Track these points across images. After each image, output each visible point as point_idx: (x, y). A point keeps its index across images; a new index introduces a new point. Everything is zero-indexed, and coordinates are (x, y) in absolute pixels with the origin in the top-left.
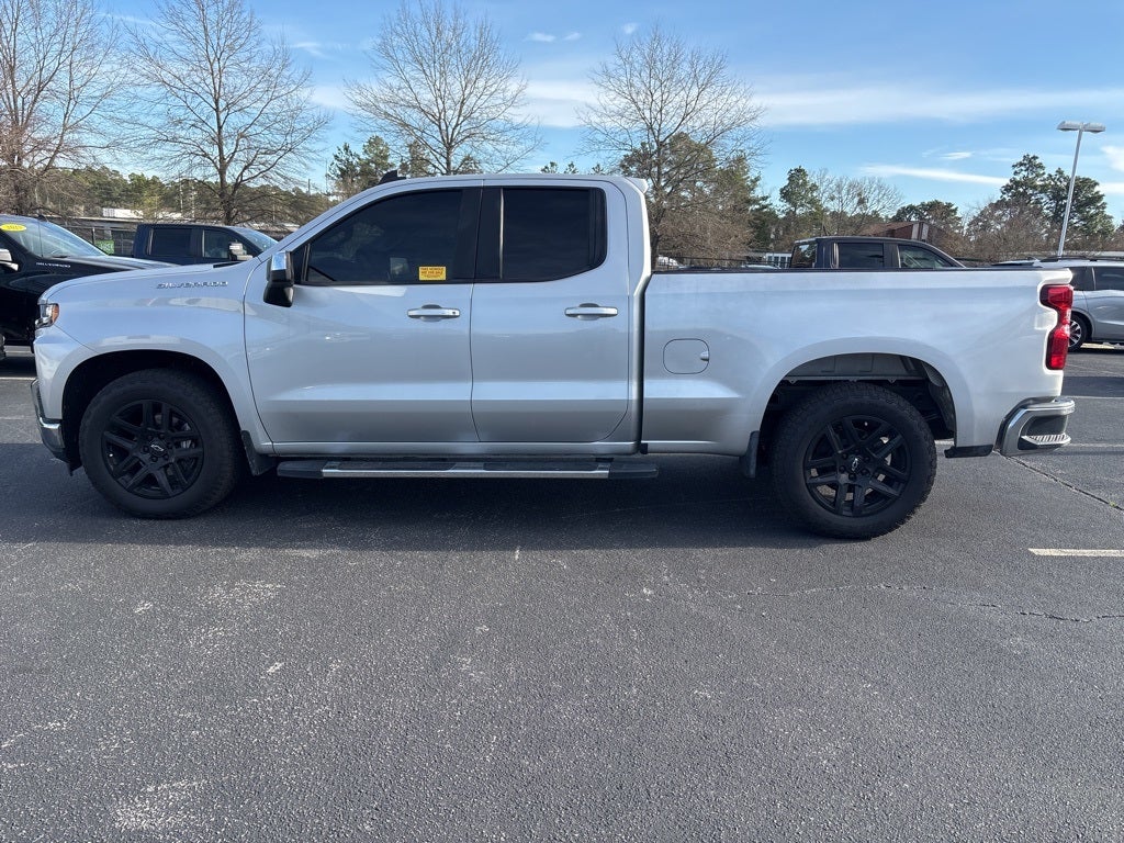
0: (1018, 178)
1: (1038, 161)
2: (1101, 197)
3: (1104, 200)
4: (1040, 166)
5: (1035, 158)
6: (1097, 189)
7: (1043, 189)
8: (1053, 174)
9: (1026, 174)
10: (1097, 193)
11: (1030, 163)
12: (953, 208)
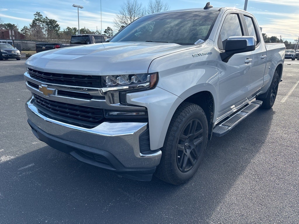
0: (36, 18)
1: (40, 14)
2: (58, 25)
3: (60, 26)
4: (41, 15)
5: (39, 13)
6: (57, 23)
7: (44, 22)
8: (45, 18)
9: (38, 17)
10: (57, 24)
11: (38, 14)
12: (15, 26)
